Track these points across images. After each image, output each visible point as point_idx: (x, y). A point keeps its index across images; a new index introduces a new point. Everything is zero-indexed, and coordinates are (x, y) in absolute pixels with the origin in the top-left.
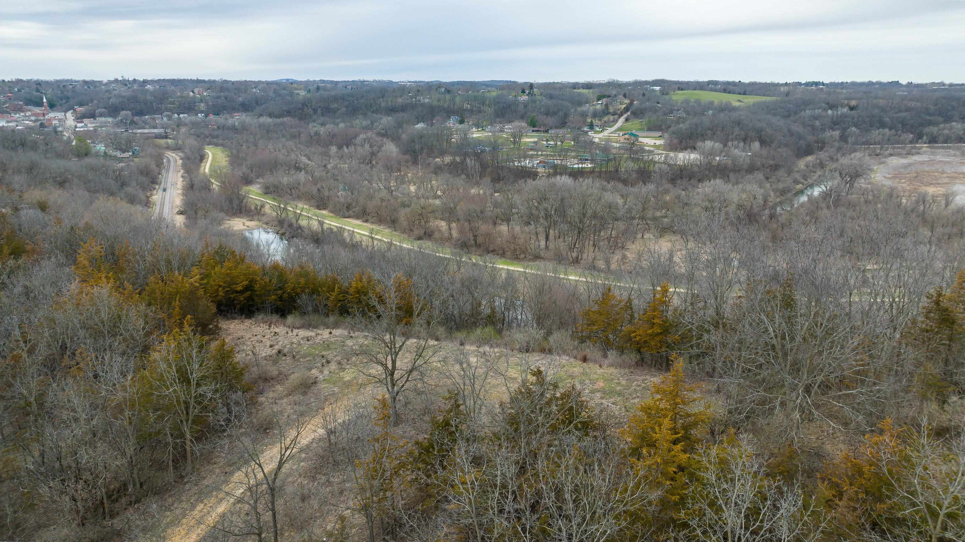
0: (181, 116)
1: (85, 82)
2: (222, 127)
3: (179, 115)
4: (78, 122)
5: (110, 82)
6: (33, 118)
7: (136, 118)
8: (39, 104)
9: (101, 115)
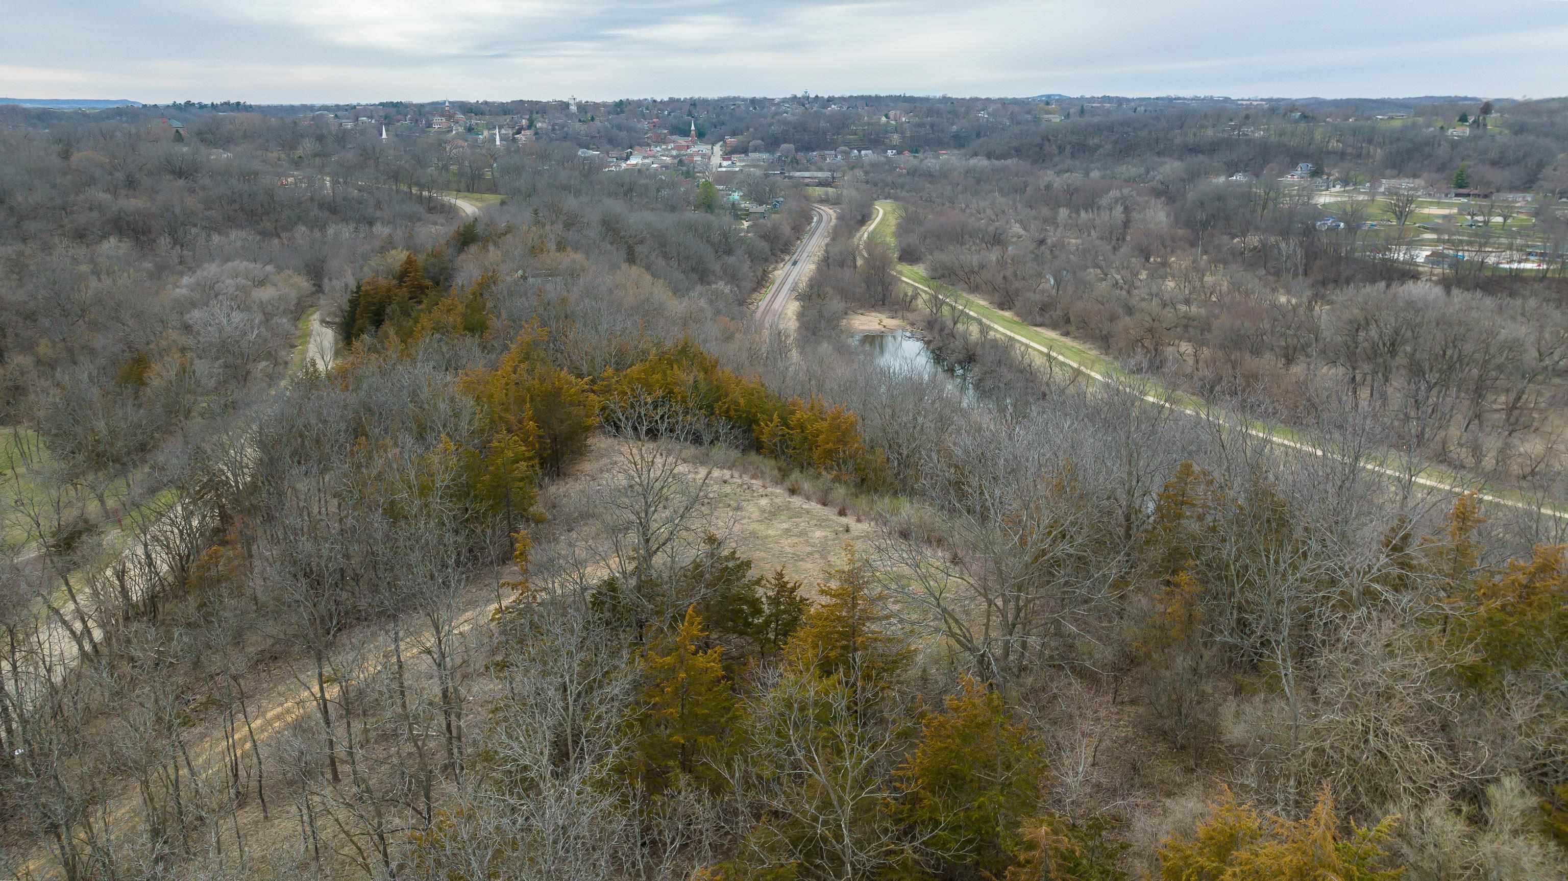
0: (863, 152)
1: (753, 101)
2: (913, 172)
3: (859, 151)
4: (724, 159)
5: (785, 100)
6: (674, 153)
7: (800, 155)
8: (685, 133)
9: (756, 149)
